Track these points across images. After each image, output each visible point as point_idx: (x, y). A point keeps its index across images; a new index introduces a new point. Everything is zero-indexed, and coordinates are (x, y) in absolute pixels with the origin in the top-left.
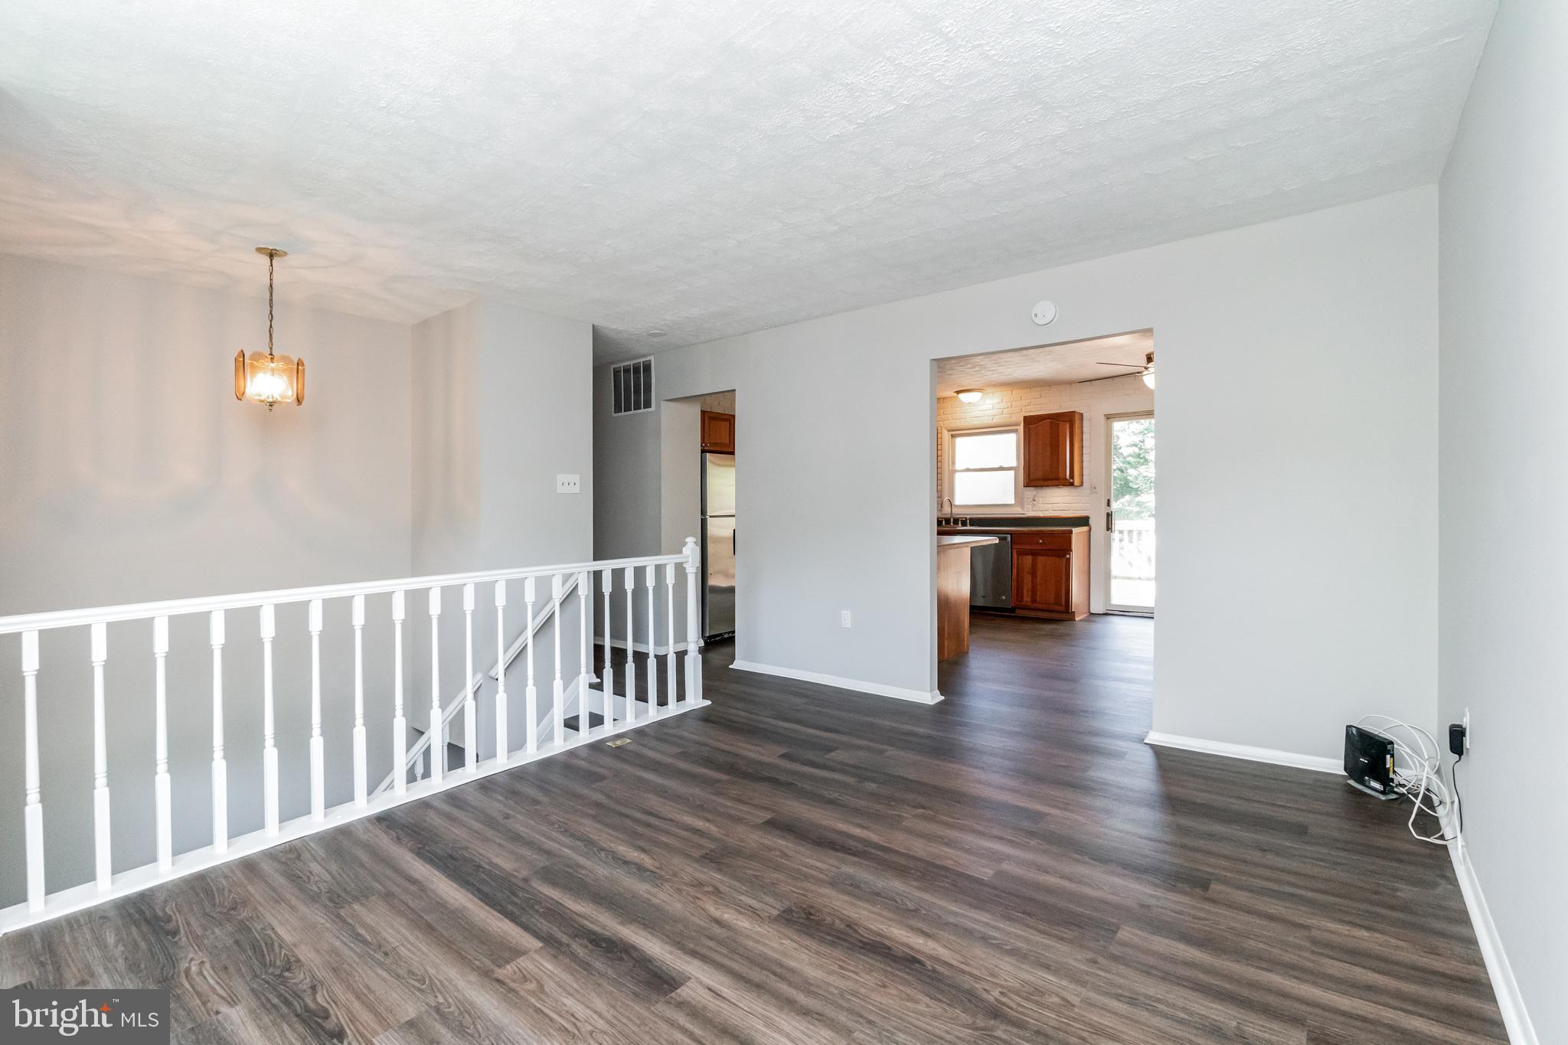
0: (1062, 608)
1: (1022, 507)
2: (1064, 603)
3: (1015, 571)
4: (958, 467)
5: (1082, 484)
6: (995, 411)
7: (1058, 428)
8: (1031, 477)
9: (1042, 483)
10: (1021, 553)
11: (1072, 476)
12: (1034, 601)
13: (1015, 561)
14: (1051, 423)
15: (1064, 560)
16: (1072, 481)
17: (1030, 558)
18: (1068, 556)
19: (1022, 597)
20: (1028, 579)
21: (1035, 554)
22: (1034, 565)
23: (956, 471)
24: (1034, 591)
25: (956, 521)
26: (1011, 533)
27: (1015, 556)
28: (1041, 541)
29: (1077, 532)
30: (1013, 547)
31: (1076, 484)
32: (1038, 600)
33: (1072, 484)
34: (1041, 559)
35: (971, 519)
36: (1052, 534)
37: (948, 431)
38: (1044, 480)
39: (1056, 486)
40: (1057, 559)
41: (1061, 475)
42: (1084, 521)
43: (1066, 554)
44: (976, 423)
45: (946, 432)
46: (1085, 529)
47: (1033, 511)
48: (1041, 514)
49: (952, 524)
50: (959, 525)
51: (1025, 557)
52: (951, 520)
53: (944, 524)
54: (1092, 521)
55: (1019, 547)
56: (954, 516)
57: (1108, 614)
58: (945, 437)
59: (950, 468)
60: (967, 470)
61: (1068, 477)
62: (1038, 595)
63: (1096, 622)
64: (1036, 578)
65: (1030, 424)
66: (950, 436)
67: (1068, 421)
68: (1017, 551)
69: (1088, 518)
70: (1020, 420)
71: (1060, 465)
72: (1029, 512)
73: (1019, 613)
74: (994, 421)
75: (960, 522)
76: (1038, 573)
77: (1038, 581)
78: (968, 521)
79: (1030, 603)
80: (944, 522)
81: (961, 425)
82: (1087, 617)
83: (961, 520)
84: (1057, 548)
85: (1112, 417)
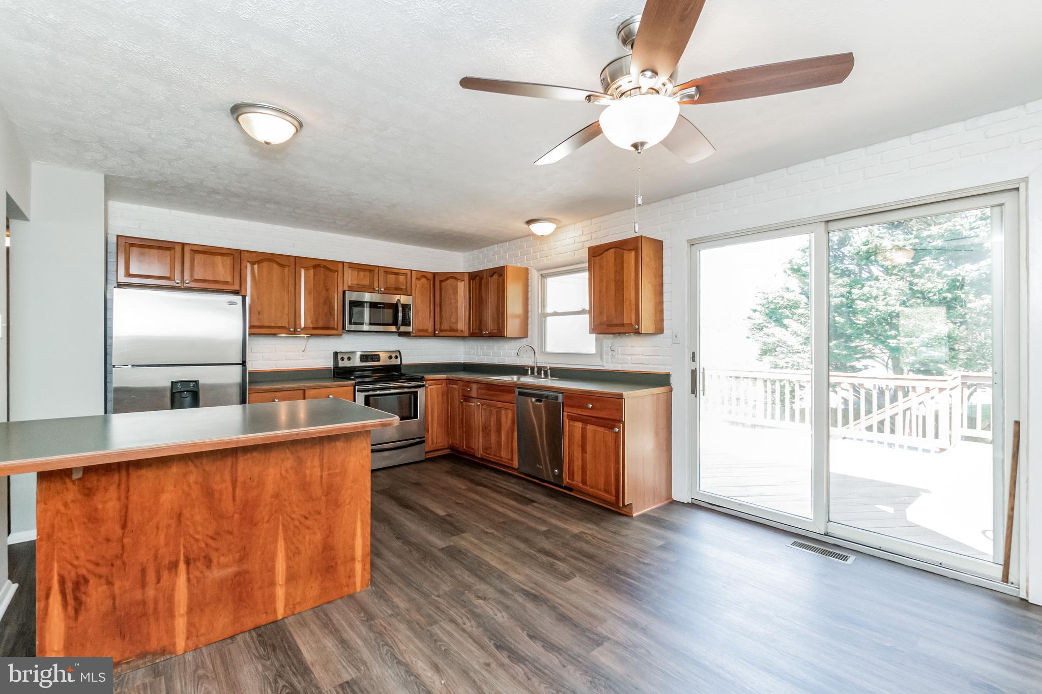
0: (613, 499)
1: (602, 358)
2: (613, 492)
3: (566, 440)
4: (549, 310)
6: (576, 246)
7: (623, 257)
8: (596, 323)
9: (607, 330)
10: (572, 418)
11: (638, 321)
12: (584, 482)
13: (567, 428)
14: (615, 251)
15: (614, 433)
17: (580, 424)
18: (617, 429)
21: (585, 421)
22: (584, 436)
23: (546, 315)
24: (584, 470)
25: (540, 371)
26: (562, 392)
27: (567, 422)
28: (590, 406)
29: (635, 395)
30: (564, 409)
31: (645, 330)
32: (588, 482)
34: (590, 427)
35: (551, 369)
36: (602, 397)
37: (538, 270)
38: (609, 325)
40: (607, 431)
41: (626, 321)
42: (663, 379)
43: (614, 426)
46: (663, 389)
47: (612, 363)
48: (620, 368)
49: (536, 374)
50: (541, 375)
51: (575, 425)
52: (536, 369)
53: (530, 374)
54: (673, 381)
55: (570, 410)
56: (539, 365)
57: (694, 505)
58: (534, 276)
59: (540, 312)
60: (556, 314)
61: (633, 322)
62: (588, 477)
63: (667, 518)
64: (586, 453)
65: (594, 257)
66: (540, 276)
67: (633, 249)
68: (567, 414)
69: (668, 376)
70: (585, 255)
71: (624, 308)
72: (608, 365)
73: (575, 493)
74: (575, 257)
75: (543, 372)
76: (588, 447)
77: (588, 456)
78: (549, 371)
79: (581, 485)
80: (530, 371)
81: (546, 262)
82: (658, 508)
83: (544, 370)
84: (607, 417)
85: (698, 242)
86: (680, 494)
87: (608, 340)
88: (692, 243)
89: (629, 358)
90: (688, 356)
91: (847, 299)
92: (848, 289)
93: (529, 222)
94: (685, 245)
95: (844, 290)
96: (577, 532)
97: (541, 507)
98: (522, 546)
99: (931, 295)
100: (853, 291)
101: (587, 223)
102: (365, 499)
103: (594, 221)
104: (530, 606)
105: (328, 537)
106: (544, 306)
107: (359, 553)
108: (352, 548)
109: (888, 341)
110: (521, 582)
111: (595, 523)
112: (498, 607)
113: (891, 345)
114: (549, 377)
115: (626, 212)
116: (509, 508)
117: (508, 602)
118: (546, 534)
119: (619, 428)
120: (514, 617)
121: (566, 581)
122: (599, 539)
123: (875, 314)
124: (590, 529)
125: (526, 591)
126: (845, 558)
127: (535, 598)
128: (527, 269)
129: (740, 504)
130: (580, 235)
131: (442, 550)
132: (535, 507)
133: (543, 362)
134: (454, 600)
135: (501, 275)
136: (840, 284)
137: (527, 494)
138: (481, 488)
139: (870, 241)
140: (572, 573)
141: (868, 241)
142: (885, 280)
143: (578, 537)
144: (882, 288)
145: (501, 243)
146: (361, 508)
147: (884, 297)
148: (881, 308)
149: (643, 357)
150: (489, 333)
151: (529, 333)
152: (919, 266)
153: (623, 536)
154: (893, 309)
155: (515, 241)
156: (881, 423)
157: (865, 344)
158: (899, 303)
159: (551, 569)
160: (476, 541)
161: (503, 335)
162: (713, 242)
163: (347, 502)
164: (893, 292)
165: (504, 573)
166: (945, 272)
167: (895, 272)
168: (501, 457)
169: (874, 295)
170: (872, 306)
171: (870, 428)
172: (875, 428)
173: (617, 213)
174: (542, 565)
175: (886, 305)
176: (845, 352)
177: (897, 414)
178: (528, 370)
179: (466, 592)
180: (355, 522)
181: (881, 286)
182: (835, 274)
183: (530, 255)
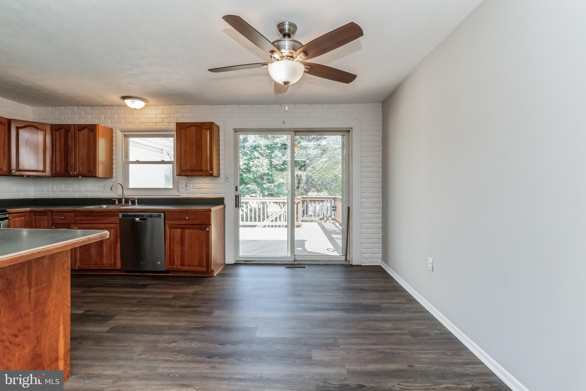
0: (204, 269)
1: (178, 191)
2: (205, 265)
3: (168, 241)
4: (132, 159)
5: (219, 175)
6: (157, 120)
7: (201, 133)
8: (182, 169)
9: (190, 174)
10: (172, 227)
11: (211, 169)
12: (183, 265)
13: (168, 234)
14: (196, 129)
15: (205, 232)
16: (211, 172)
17: (179, 230)
18: (208, 229)
19: (174, 262)
20: (177, 249)
21: (183, 228)
22: (182, 237)
23: (129, 163)
24: (182, 257)
25: (127, 201)
26: (164, 212)
27: (168, 230)
28: (187, 218)
29: (215, 210)
30: (166, 223)
31: (215, 174)
32: (185, 264)
33: (211, 175)
34: (187, 231)
35: (138, 199)
36: (196, 212)
37: (122, 131)
38: (192, 171)
39: (201, 176)
40: (200, 231)
41: (204, 169)
42: (219, 201)
43: (206, 228)
44: (143, 127)
45: (120, 132)
46: (221, 207)
47: (186, 193)
48: (192, 196)
49: (124, 203)
50: (129, 204)
51: (175, 231)
52: (123, 200)
53: (117, 203)
54: (226, 201)
55: (170, 222)
56: (125, 197)
57: (237, 264)
58: (119, 136)
59: (124, 160)
60: (138, 162)
61: (209, 169)
62: (185, 261)
63: (230, 272)
64: (184, 246)
65: (181, 129)
66: (124, 136)
67: (208, 129)
68: (169, 225)
69: (223, 199)
70: (173, 126)
71: (203, 161)
72: (184, 195)
73: (172, 274)
74: (157, 127)
75: (130, 201)
76: (186, 243)
77: (186, 248)
78: (136, 201)
79: (180, 267)
80: (117, 202)
81: (130, 126)
82: (222, 269)
83: (131, 200)
84: (200, 223)
85: (238, 131)
86: (230, 260)
87: (183, 180)
88: (236, 131)
89: (198, 190)
90: (234, 189)
91: (248, 166)
92: (248, 162)
93: (124, 98)
94: (232, 131)
95: (246, 162)
96: (193, 291)
97: (156, 286)
98: (168, 309)
99: (277, 166)
100: (250, 163)
101: (168, 107)
102: (66, 305)
103: (172, 107)
104: (205, 333)
105: (36, 346)
106: (127, 156)
107: (61, 352)
108: (57, 350)
109: (264, 185)
110: (188, 325)
111: (198, 285)
112: (187, 341)
113: (264, 187)
114: (137, 204)
115: (195, 106)
116: (136, 293)
117: (191, 337)
118: (175, 298)
119: (209, 228)
120: (201, 341)
121: (212, 315)
122: (208, 291)
123: (259, 173)
124: (198, 288)
125: (195, 328)
126: (305, 267)
127: (204, 328)
128: (112, 130)
129: (260, 257)
130: (160, 114)
131: (108, 332)
132: (150, 287)
133: (128, 194)
134: (154, 352)
135: (93, 131)
136: (245, 159)
137: (139, 282)
138: (93, 288)
139: (256, 141)
140: (210, 310)
141: (255, 141)
142: (262, 159)
143: (195, 294)
144: (260, 162)
145: (83, 106)
146: (63, 313)
147: (261, 166)
148: (261, 171)
149: (207, 189)
150: (77, 174)
151: (114, 175)
152: (274, 154)
153: (218, 286)
154: (265, 171)
155: (99, 108)
156: (276, 219)
157: (252, 186)
158: (267, 169)
159: (197, 313)
160: (132, 318)
161: (94, 176)
162: (245, 132)
163: (52, 312)
164: (264, 164)
165: (171, 325)
166: (282, 157)
167: (265, 156)
168: (103, 264)
169: (258, 165)
170: (258, 170)
171: (272, 221)
172: (274, 220)
173: (188, 106)
174: (190, 313)
175: (263, 170)
176: (247, 191)
177: (281, 214)
178: (115, 201)
179: (157, 344)
180: (58, 327)
181: (260, 161)
182: (242, 154)
183: (115, 120)
